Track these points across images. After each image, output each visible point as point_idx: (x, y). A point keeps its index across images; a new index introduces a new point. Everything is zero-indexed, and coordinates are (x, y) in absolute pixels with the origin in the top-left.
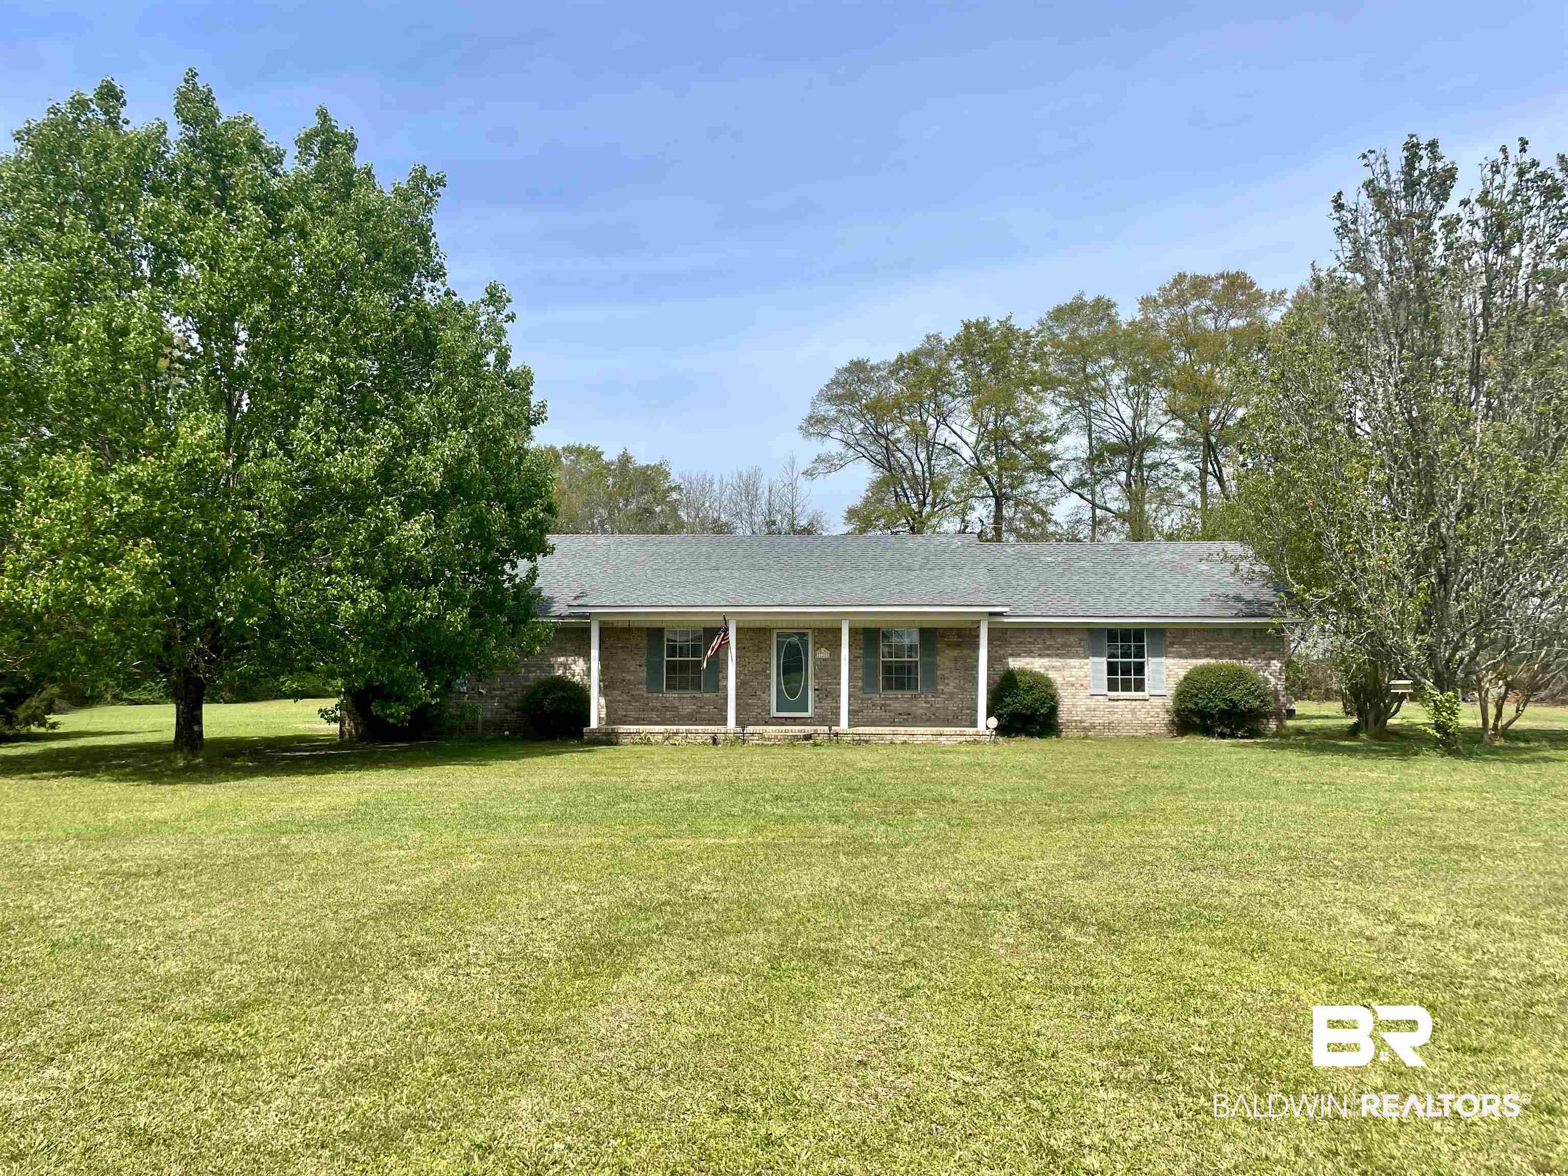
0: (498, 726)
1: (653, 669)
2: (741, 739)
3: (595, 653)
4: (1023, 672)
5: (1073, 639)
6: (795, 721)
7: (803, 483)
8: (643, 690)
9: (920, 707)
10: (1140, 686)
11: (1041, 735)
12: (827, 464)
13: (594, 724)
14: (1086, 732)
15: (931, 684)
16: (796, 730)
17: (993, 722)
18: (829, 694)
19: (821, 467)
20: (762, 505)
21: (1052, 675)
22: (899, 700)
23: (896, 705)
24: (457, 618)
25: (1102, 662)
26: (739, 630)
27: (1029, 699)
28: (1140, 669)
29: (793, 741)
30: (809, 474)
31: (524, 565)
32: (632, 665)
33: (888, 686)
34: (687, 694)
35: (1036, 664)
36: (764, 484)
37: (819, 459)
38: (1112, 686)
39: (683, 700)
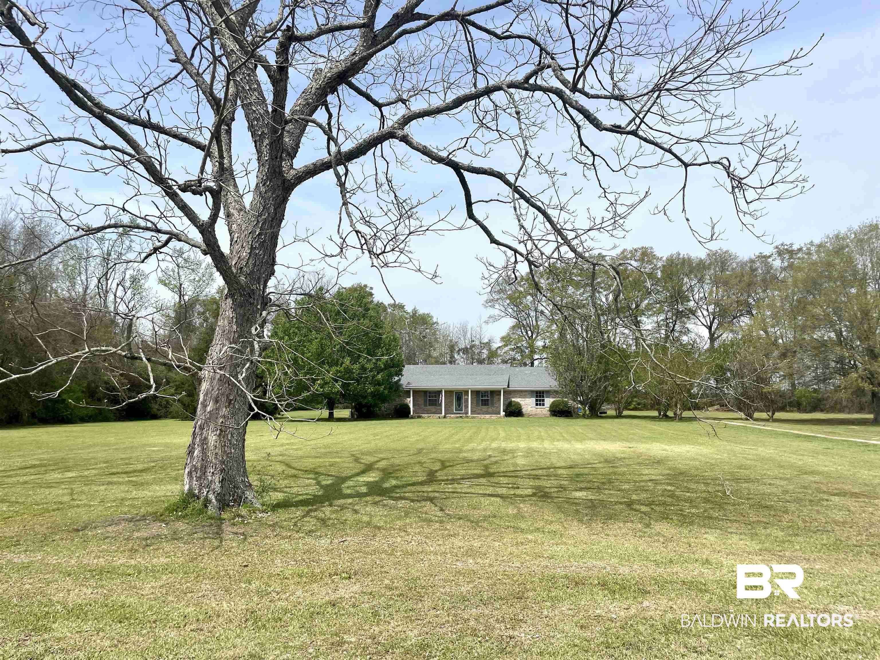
0: (389, 414)
1: (425, 401)
2: (445, 417)
3: (412, 397)
4: (514, 401)
5: (527, 393)
6: (459, 413)
7: (484, 326)
8: (423, 406)
9: (490, 410)
10: (543, 405)
11: (517, 416)
12: (494, 319)
13: (412, 413)
14: (529, 416)
15: (492, 404)
16: (458, 415)
17: (504, 413)
18: (467, 407)
19: (491, 320)
20: (469, 335)
21: (521, 402)
22: (485, 408)
23: (483, 410)
24: (386, 392)
25: (534, 399)
26: (445, 391)
27: (513, 408)
28: (543, 400)
29: (457, 417)
30: (486, 322)
31: (397, 378)
32: (420, 400)
33: (482, 405)
34: (433, 407)
35: (518, 400)
36: (469, 328)
37: (490, 317)
38: (537, 405)
39: (432, 408)
